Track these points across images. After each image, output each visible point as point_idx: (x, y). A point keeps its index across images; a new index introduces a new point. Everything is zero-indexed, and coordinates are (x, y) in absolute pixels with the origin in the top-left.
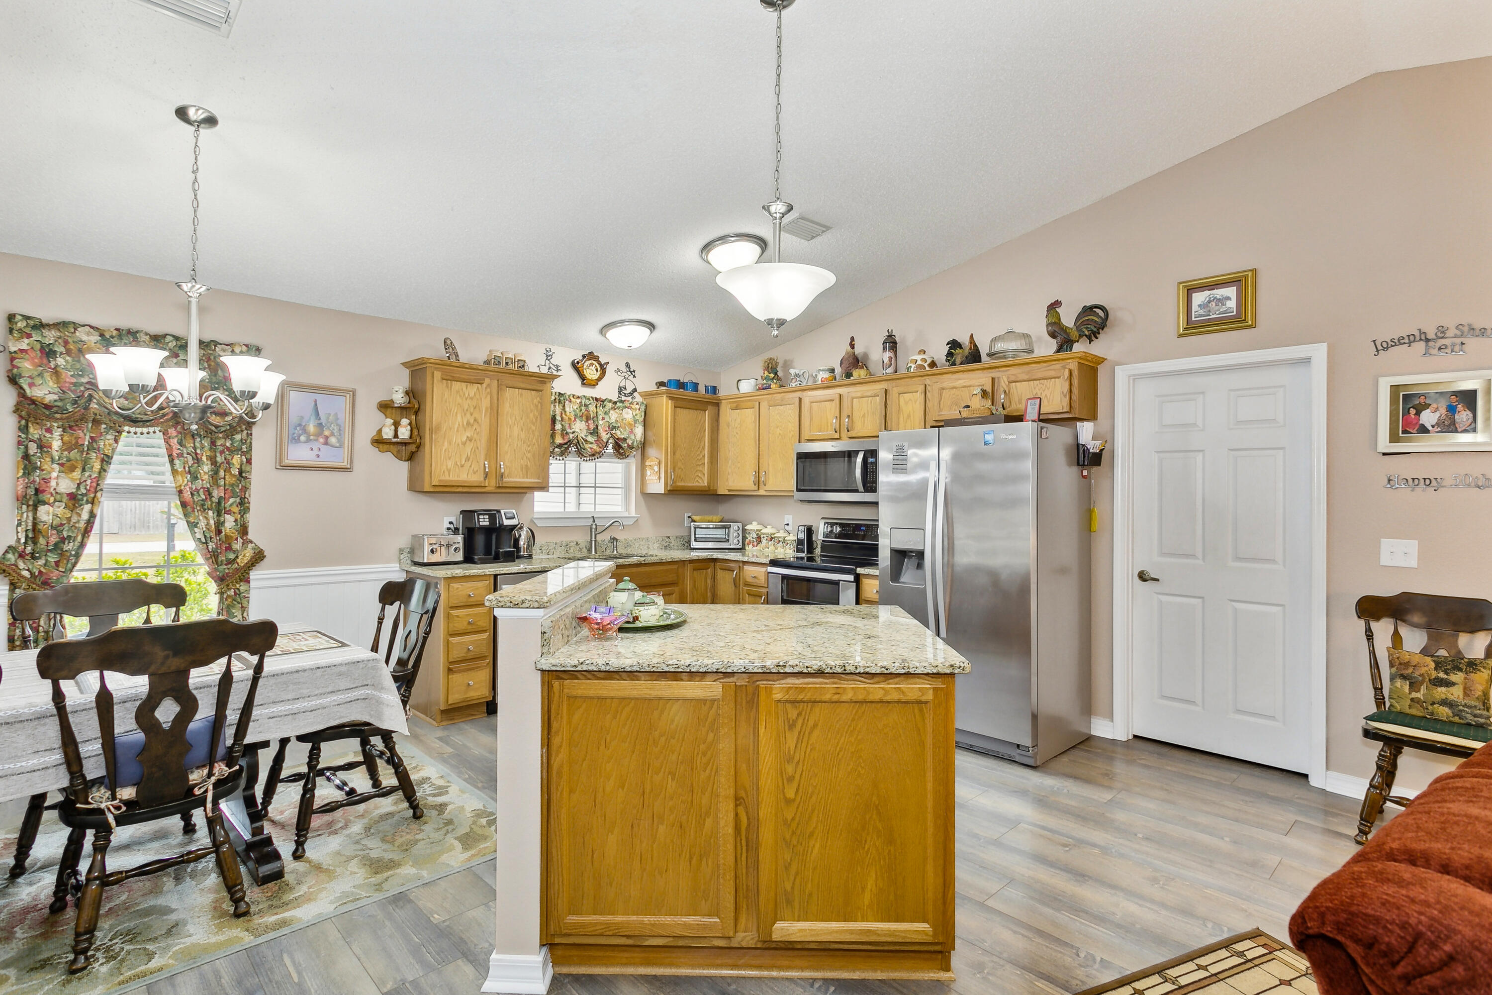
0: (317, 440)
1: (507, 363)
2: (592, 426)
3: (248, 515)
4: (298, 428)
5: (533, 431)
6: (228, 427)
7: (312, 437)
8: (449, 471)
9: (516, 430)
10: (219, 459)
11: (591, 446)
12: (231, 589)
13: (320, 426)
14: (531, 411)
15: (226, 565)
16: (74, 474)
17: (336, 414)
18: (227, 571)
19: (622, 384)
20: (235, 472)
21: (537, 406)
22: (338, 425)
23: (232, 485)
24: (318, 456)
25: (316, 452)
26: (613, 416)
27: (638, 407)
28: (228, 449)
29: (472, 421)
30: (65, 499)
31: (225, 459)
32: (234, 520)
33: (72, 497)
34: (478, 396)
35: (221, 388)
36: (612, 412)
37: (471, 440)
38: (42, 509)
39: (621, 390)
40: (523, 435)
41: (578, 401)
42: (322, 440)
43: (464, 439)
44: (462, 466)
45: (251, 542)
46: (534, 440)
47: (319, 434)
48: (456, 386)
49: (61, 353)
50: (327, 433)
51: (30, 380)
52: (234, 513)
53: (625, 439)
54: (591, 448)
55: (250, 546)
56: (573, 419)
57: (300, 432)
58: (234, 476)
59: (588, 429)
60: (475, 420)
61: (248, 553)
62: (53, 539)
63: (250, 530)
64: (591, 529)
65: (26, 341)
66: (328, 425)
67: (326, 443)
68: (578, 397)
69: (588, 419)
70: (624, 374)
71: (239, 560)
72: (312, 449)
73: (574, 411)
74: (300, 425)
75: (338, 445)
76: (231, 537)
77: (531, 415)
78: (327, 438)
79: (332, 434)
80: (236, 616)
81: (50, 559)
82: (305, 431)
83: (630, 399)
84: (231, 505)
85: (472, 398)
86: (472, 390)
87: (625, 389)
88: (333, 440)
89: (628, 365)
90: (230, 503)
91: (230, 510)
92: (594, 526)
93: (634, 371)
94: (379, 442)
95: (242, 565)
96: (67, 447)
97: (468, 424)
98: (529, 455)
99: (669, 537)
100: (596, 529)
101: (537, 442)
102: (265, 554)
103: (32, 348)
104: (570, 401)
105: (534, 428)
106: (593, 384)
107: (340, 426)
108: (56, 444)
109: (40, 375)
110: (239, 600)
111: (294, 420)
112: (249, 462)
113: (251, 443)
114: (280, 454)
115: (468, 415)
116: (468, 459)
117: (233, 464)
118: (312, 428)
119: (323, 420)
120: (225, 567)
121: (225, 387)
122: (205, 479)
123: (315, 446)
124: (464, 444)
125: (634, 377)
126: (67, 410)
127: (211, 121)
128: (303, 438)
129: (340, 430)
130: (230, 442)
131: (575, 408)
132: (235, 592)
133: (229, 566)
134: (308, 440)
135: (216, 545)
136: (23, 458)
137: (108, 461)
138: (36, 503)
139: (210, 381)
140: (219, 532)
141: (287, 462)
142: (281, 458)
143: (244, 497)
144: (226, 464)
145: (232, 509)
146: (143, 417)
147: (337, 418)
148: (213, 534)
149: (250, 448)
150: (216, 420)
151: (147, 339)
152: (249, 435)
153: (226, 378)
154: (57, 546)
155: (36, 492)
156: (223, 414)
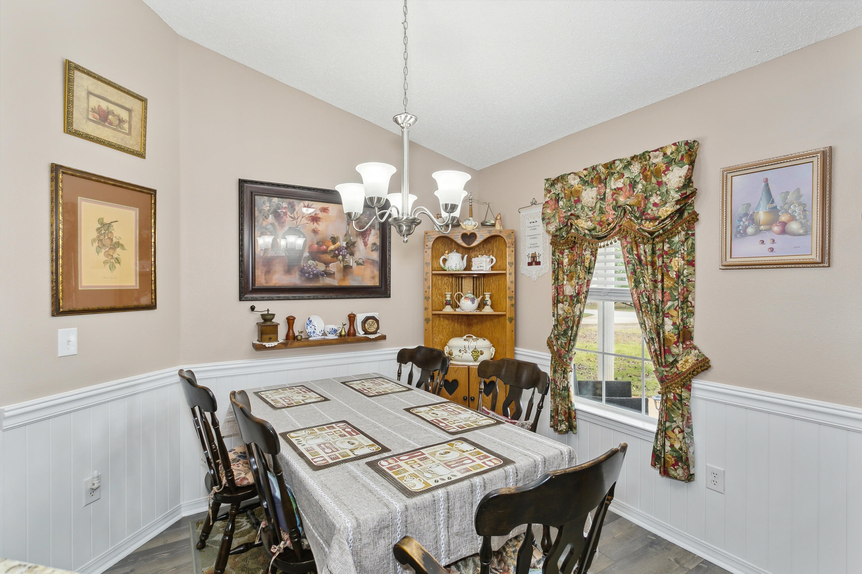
0: (770, 230)
3: (691, 320)
4: (744, 220)
6: (661, 232)
7: (762, 227)
10: (659, 263)
12: (670, 392)
13: (774, 211)
15: (664, 367)
17: (798, 190)
18: (665, 373)
20: (673, 275)
22: (800, 204)
23: (671, 288)
24: (772, 250)
25: (768, 244)
28: (666, 253)
30: (569, 299)
31: (663, 262)
32: (672, 323)
33: (571, 296)
35: (654, 195)
38: (560, 305)
42: (776, 229)
45: (695, 348)
47: (773, 221)
49: (562, 198)
51: (548, 221)
52: (672, 316)
55: (694, 352)
57: (747, 223)
58: (672, 279)
61: (691, 359)
62: (564, 327)
65: (548, 195)
66: (786, 207)
67: (784, 232)
71: (679, 365)
72: (763, 242)
74: (746, 215)
75: (801, 231)
76: (670, 340)
78: (784, 224)
79: (793, 218)
80: (675, 422)
81: (563, 342)
82: (752, 220)
84: (669, 308)
88: (794, 226)
90: (667, 306)
91: (668, 313)
95: (684, 370)
96: (570, 263)
102: (712, 363)
103: (551, 199)
107: (804, 205)
108: (566, 261)
109: (554, 216)
110: (679, 406)
111: (739, 209)
112: (691, 263)
113: (693, 244)
114: (724, 252)
117: (672, 267)
118: (762, 216)
120: (663, 369)
121: (658, 193)
123: (767, 237)
126: (563, 237)
128: (750, 230)
129: (804, 211)
130: (668, 245)
132: (674, 396)
133: (667, 369)
134: (758, 231)
135: (657, 346)
136: (554, 272)
137: (589, 271)
138: (558, 302)
139: (645, 191)
140: (658, 334)
141: (730, 261)
142: (723, 256)
143: (685, 301)
144: (666, 267)
145: (674, 313)
146: (601, 234)
147: (799, 196)
148: (654, 336)
149: (692, 249)
150: (649, 226)
151: (603, 170)
152: (690, 235)
153: (660, 184)
154: (565, 332)
155: (558, 294)
156: (654, 219)
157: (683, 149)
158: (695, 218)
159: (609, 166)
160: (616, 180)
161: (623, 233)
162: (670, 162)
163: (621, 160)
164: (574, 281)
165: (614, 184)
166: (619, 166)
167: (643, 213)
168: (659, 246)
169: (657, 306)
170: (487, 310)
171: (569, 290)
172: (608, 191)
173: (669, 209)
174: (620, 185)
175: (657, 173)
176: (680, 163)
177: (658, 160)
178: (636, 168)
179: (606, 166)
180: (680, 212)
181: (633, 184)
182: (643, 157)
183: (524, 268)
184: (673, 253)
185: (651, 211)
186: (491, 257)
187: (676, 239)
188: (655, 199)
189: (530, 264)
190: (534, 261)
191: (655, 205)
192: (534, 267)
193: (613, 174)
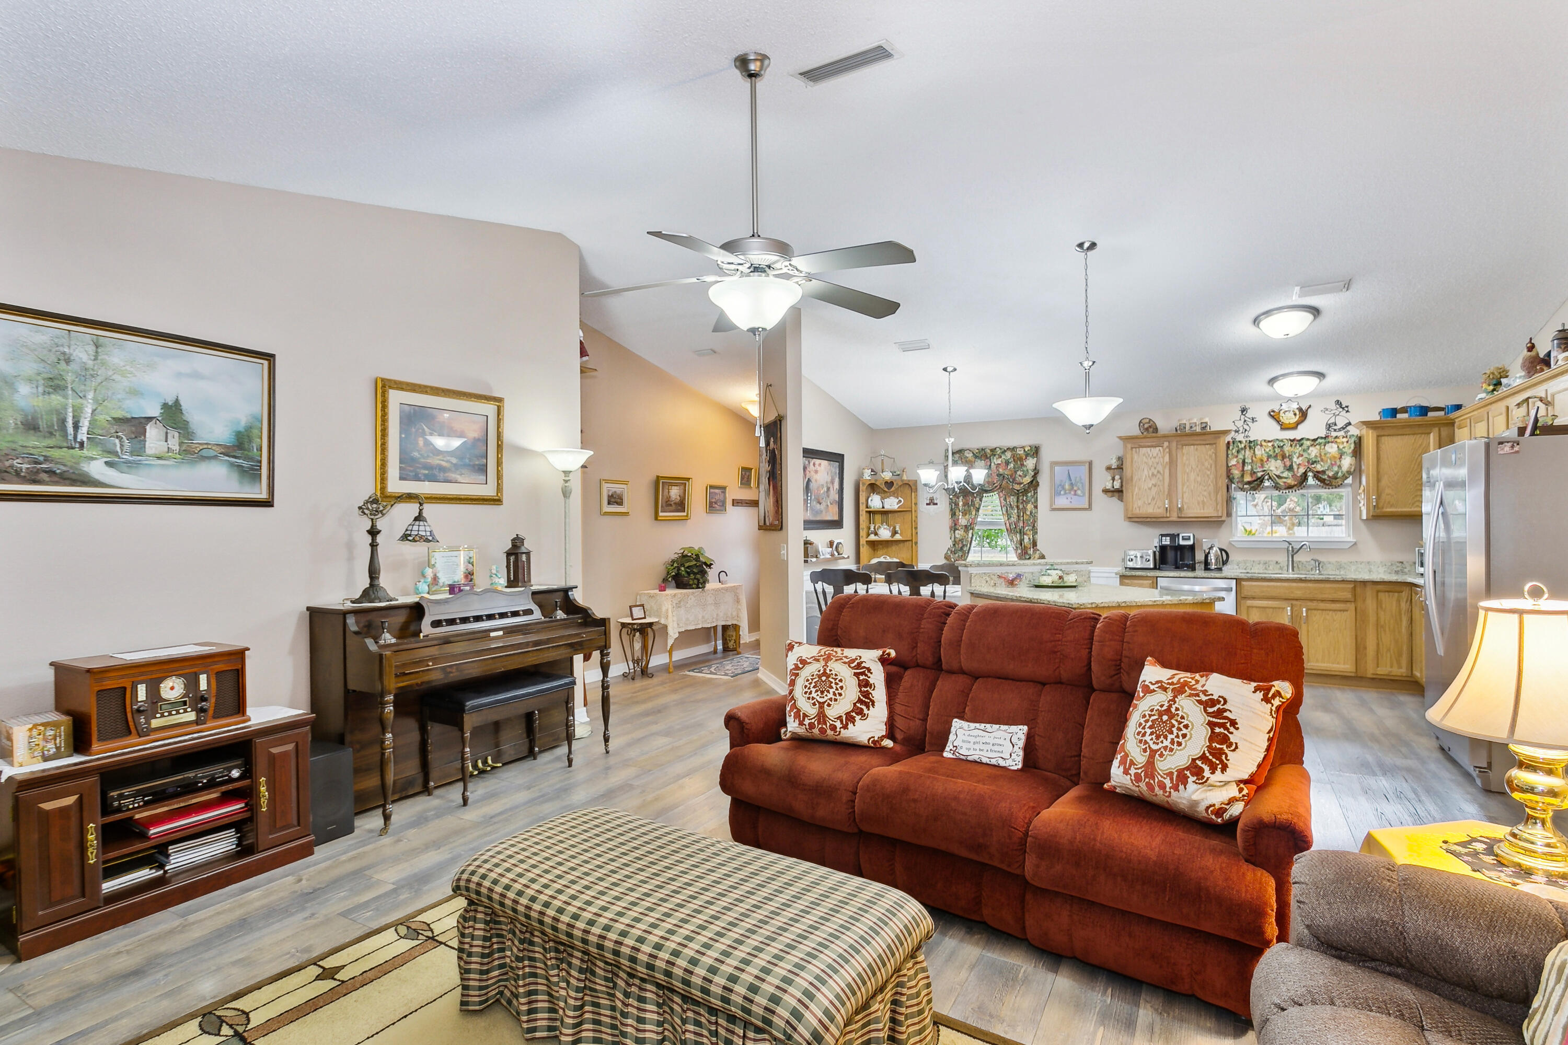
0: (1070, 493)
1: (1191, 427)
2: (1288, 464)
3: (1037, 536)
4: (1060, 487)
5: (1208, 475)
6: (1023, 490)
7: (1067, 492)
8: (1139, 508)
9: (1192, 476)
10: (1021, 506)
11: (1285, 480)
13: (1072, 485)
14: (1206, 460)
17: (1081, 477)
19: (1332, 421)
20: (1028, 513)
21: (1211, 456)
22: (1081, 483)
23: (1027, 520)
24: (1071, 502)
25: (1070, 500)
26: (1314, 452)
27: (1345, 440)
28: (1025, 501)
29: (1155, 473)
30: (964, 528)
31: (1023, 506)
32: (1028, 538)
33: (966, 526)
34: (1159, 455)
36: (1311, 448)
37: (1155, 486)
38: (957, 532)
39: (1329, 427)
40: (1199, 479)
41: (1270, 444)
42: (1073, 493)
43: (1150, 486)
44: (1149, 504)
46: (1210, 481)
47: (1072, 489)
48: (1143, 450)
50: (1075, 488)
52: (1028, 535)
53: (1324, 472)
54: (1285, 482)
55: (1038, 552)
56: (1265, 459)
57: (1061, 489)
58: (1028, 515)
59: (1285, 466)
60: (1158, 472)
61: (1036, 556)
62: (960, 545)
63: (1038, 544)
64: (1288, 550)
66: (1076, 483)
67: (1075, 494)
68: (1269, 441)
69: (1284, 457)
70: (1333, 412)
71: (1031, 560)
72: (1067, 499)
73: (1267, 453)
74: (1060, 485)
75: (1082, 495)
76: (1027, 546)
77: (1206, 464)
78: (1076, 491)
79: (1079, 489)
81: (959, 554)
82: (1063, 488)
83: (1342, 433)
84: (1027, 530)
85: (1155, 458)
86: (1155, 451)
87: (1335, 425)
88: (1079, 492)
89: (1338, 403)
91: (1026, 533)
92: (1290, 549)
93: (1347, 407)
94: (1106, 491)
96: (964, 505)
97: (1153, 475)
98: (1205, 493)
99: (1402, 563)
100: (1293, 551)
101: (1212, 482)
102: (1045, 557)
104: (1261, 445)
105: (1209, 473)
106: (1295, 427)
107: (1083, 484)
108: (961, 504)
111: (1058, 482)
112: (1036, 507)
113: (1037, 498)
114: (1052, 502)
115: (1153, 469)
116: (1153, 499)
117: (1027, 509)
118: (1067, 487)
119: (1073, 481)
121: (1021, 470)
122: (1014, 518)
123: (1069, 496)
124: (1150, 489)
125: (1347, 411)
127: (955, 370)
128: (1062, 492)
129: (1083, 486)
130: (1026, 498)
131: (1267, 450)
134: (1065, 493)
135: (1019, 551)
136: (952, 510)
137: (978, 510)
138: (955, 529)
139: (1014, 468)
140: (1021, 544)
141: (1054, 507)
142: (1051, 505)
143: (1034, 526)
144: (1025, 509)
145: (1028, 532)
146: (988, 489)
147: (1081, 479)
148: (1018, 546)
149: (1036, 500)
150: (1017, 487)
151: (989, 451)
152: (1036, 493)
153: (1022, 465)
154: (962, 549)
155: (955, 525)
156: (1021, 484)
157: (1034, 449)
158: (1038, 484)
159: (993, 450)
160: (997, 459)
161: (1001, 488)
162: (1027, 455)
163: (1000, 449)
164: (967, 516)
165: (996, 461)
166: (999, 451)
167: (1014, 480)
168: (1021, 498)
169: (1020, 530)
170: (898, 537)
171: (963, 521)
172: (992, 464)
173: (1028, 479)
174: (1000, 462)
175: (1021, 459)
176: (1033, 456)
177: (1020, 452)
178: (1009, 455)
179: (991, 450)
180: (1032, 482)
181: (1007, 463)
182: (1013, 449)
183: (923, 507)
184: (1027, 502)
185: (1018, 479)
186: (900, 499)
187: (1029, 494)
188: (1020, 473)
189: (927, 504)
190: (932, 502)
191: (1020, 476)
192: (932, 507)
193: (995, 455)
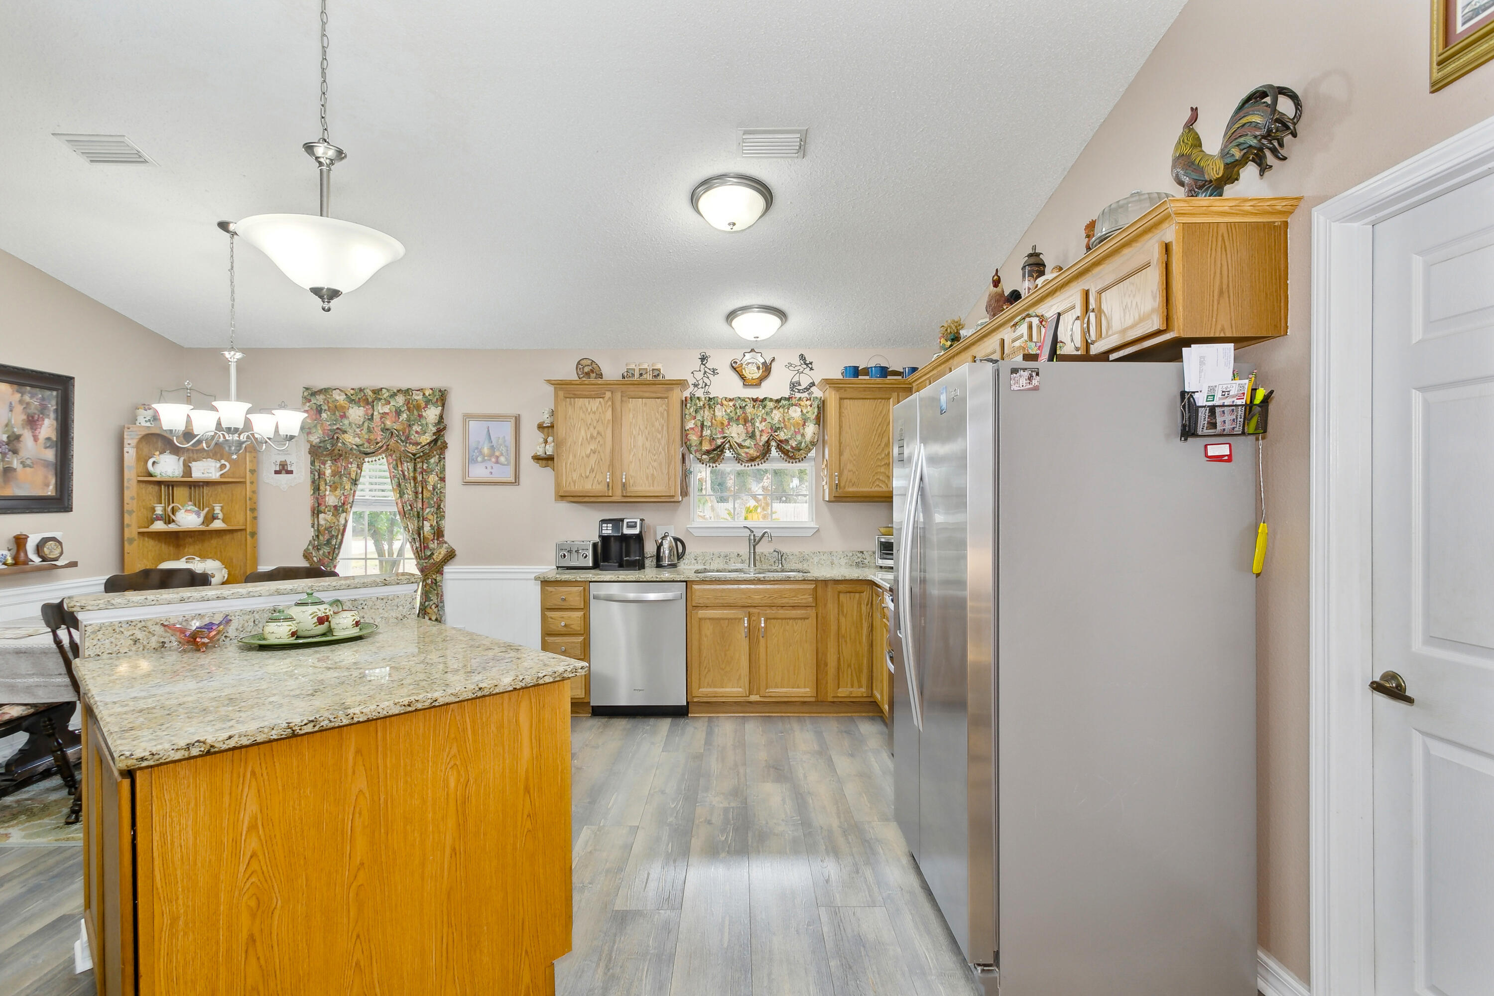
0: (490, 460)
1: (641, 375)
2: (750, 429)
3: (443, 522)
4: (476, 451)
5: (659, 440)
6: (422, 454)
7: (486, 458)
8: (574, 482)
9: (641, 440)
10: (419, 478)
11: (747, 450)
12: (428, 578)
13: (492, 448)
14: (657, 419)
15: (424, 560)
16: (337, 492)
17: (504, 437)
18: (425, 565)
19: (796, 379)
20: (430, 488)
21: (662, 414)
22: (505, 446)
23: (428, 498)
24: (491, 473)
25: (489, 470)
26: (777, 415)
27: (809, 403)
28: (425, 471)
29: (595, 435)
30: (332, 509)
31: (423, 478)
32: (429, 525)
33: (335, 507)
34: (600, 410)
35: (416, 424)
36: (775, 412)
37: (594, 453)
38: (321, 516)
39: (793, 386)
40: (648, 444)
41: (731, 404)
42: (493, 460)
43: (588, 452)
44: (587, 477)
45: (446, 543)
46: (660, 449)
47: (492, 454)
48: (580, 402)
49: (325, 410)
50: (497, 454)
51: (308, 430)
52: (430, 520)
53: (787, 441)
54: (747, 453)
55: (445, 546)
56: (726, 423)
57: (478, 454)
58: (429, 491)
59: (747, 433)
60: (598, 433)
61: (443, 551)
62: (327, 537)
63: (446, 533)
64: (750, 540)
65: (308, 404)
66: (499, 447)
67: (497, 462)
68: (730, 400)
69: (746, 421)
70: (797, 368)
71: (434, 557)
72: (486, 468)
73: (728, 415)
74: (477, 448)
75: (506, 463)
76: (428, 538)
77: (657, 424)
78: (497, 457)
79: (502, 454)
80: (432, 600)
81: (325, 551)
82: (481, 453)
83: (806, 395)
84: (428, 513)
85: (594, 413)
86: (595, 404)
87: (800, 385)
88: (502, 459)
89: (802, 357)
90: (427, 512)
91: (427, 518)
92: (752, 537)
93: (811, 363)
94: (537, 458)
95: (438, 560)
96: (334, 474)
97: (592, 437)
98: (655, 464)
99: (862, 552)
100: (755, 540)
101: (664, 450)
102: (456, 553)
103: (311, 409)
104: (722, 405)
105: (659, 436)
106: (758, 383)
107: (507, 447)
108: (328, 472)
109: (315, 426)
110: (435, 587)
111: (473, 444)
112: (443, 479)
113: (444, 465)
114: (465, 472)
115: (592, 429)
116: (592, 470)
117: (429, 482)
118: (486, 450)
119: (494, 443)
120: (423, 561)
121: (419, 423)
122: (409, 495)
123: (489, 464)
124: (588, 456)
125: (811, 369)
126: (328, 448)
128: (479, 459)
129: (507, 450)
130: (426, 465)
131: (729, 411)
132: (432, 581)
133: (426, 561)
134: (484, 461)
135: (418, 544)
136: (313, 482)
137: (355, 482)
138: (319, 512)
139: (408, 420)
140: (419, 535)
141: (468, 479)
142: (464, 477)
143: (439, 507)
144: (424, 483)
145: (430, 517)
146: (368, 450)
147: (505, 441)
148: (416, 536)
149: (443, 469)
150: (412, 449)
151: (370, 393)
152: (442, 459)
153: (420, 416)
154: (328, 542)
155: (319, 505)
156: (417, 444)
157: (438, 394)
158: (445, 446)
159: (377, 392)
160: (383, 405)
161: (388, 450)
162: (428, 402)
163: (388, 390)
164: (338, 492)
165: (381, 408)
166: (386, 394)
167: (408, 438)
168: (419, 465)
169: (418, 513)
170: (218, 525)
171: (331, 499)
172: (375, 413)
173: (427, 438)
174: (387, 411)
175: (418, 407)
176: (435, 404)
177: (418, 397)
178: (400, 400)
179: (374, 392)
180: (435, 441)
181: (398, 413)
182: (407, 392)
183: (267, 475)
184: (429, 472)
185: (414, 437)
186: (223, 462)
187: (432, 461)
188: (416, 428)
189: (276, 472)
190: (283, 469)
191: (417, 432)
192: (284, 476)
193: (380, 399)
